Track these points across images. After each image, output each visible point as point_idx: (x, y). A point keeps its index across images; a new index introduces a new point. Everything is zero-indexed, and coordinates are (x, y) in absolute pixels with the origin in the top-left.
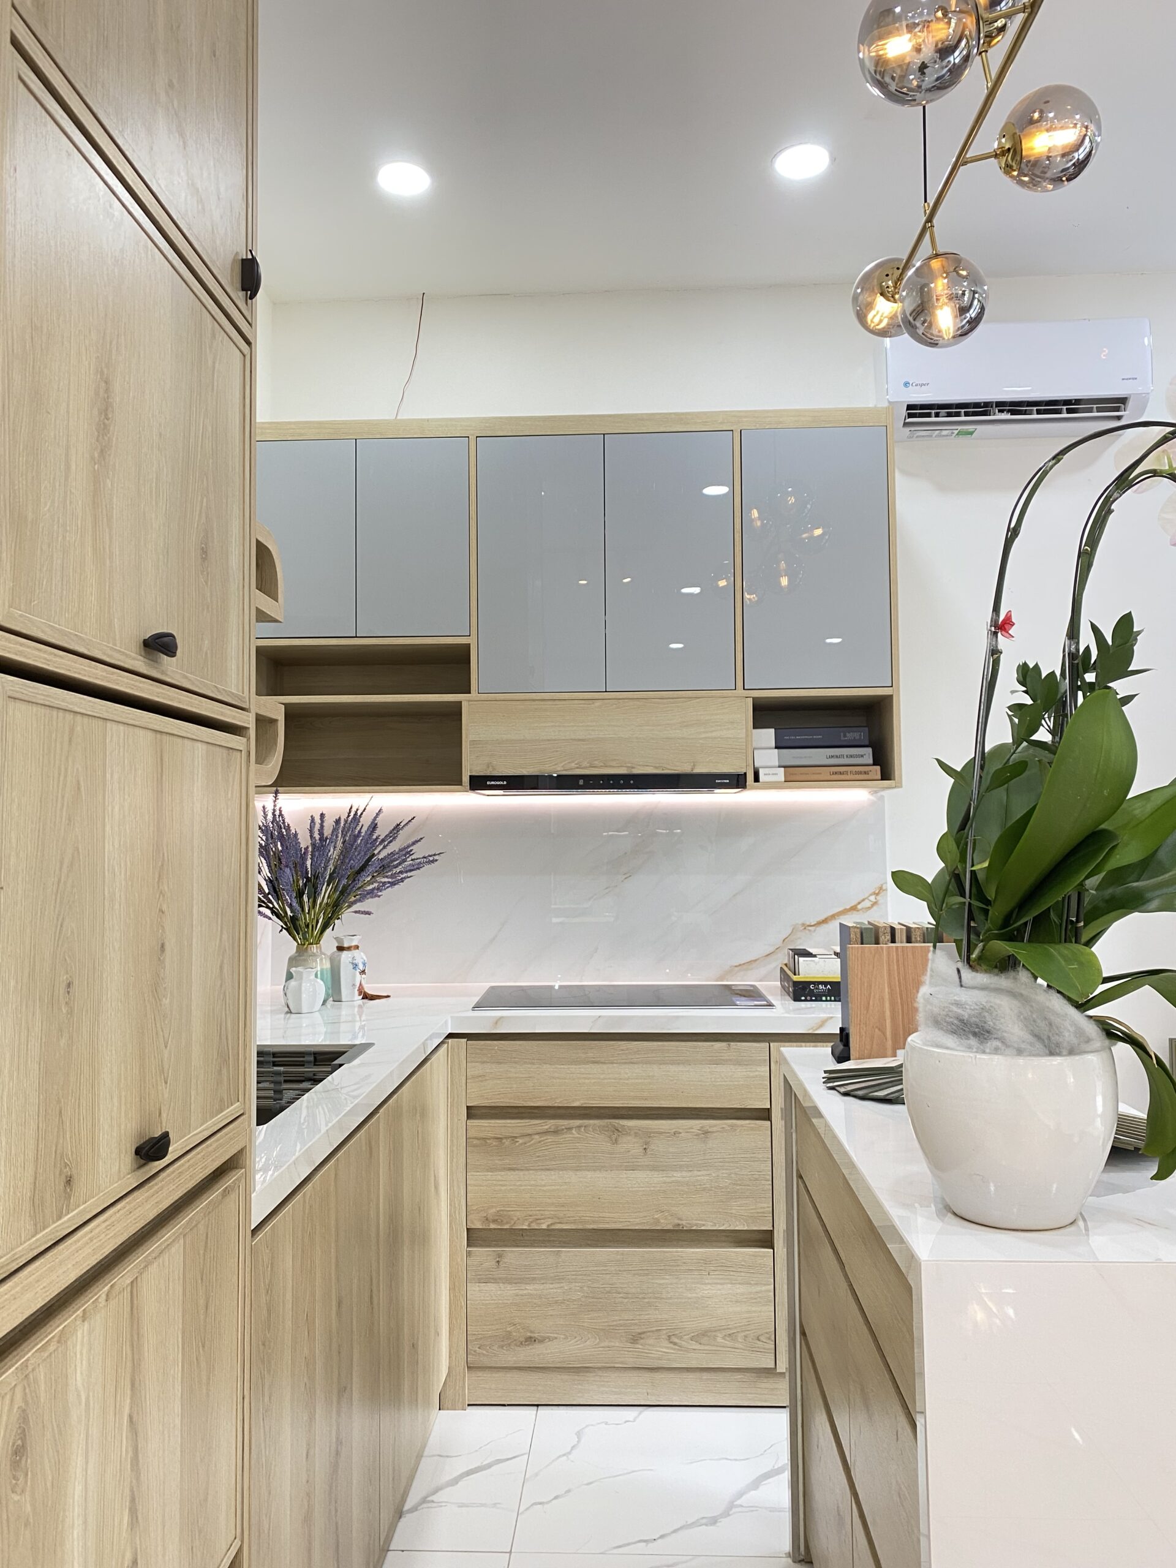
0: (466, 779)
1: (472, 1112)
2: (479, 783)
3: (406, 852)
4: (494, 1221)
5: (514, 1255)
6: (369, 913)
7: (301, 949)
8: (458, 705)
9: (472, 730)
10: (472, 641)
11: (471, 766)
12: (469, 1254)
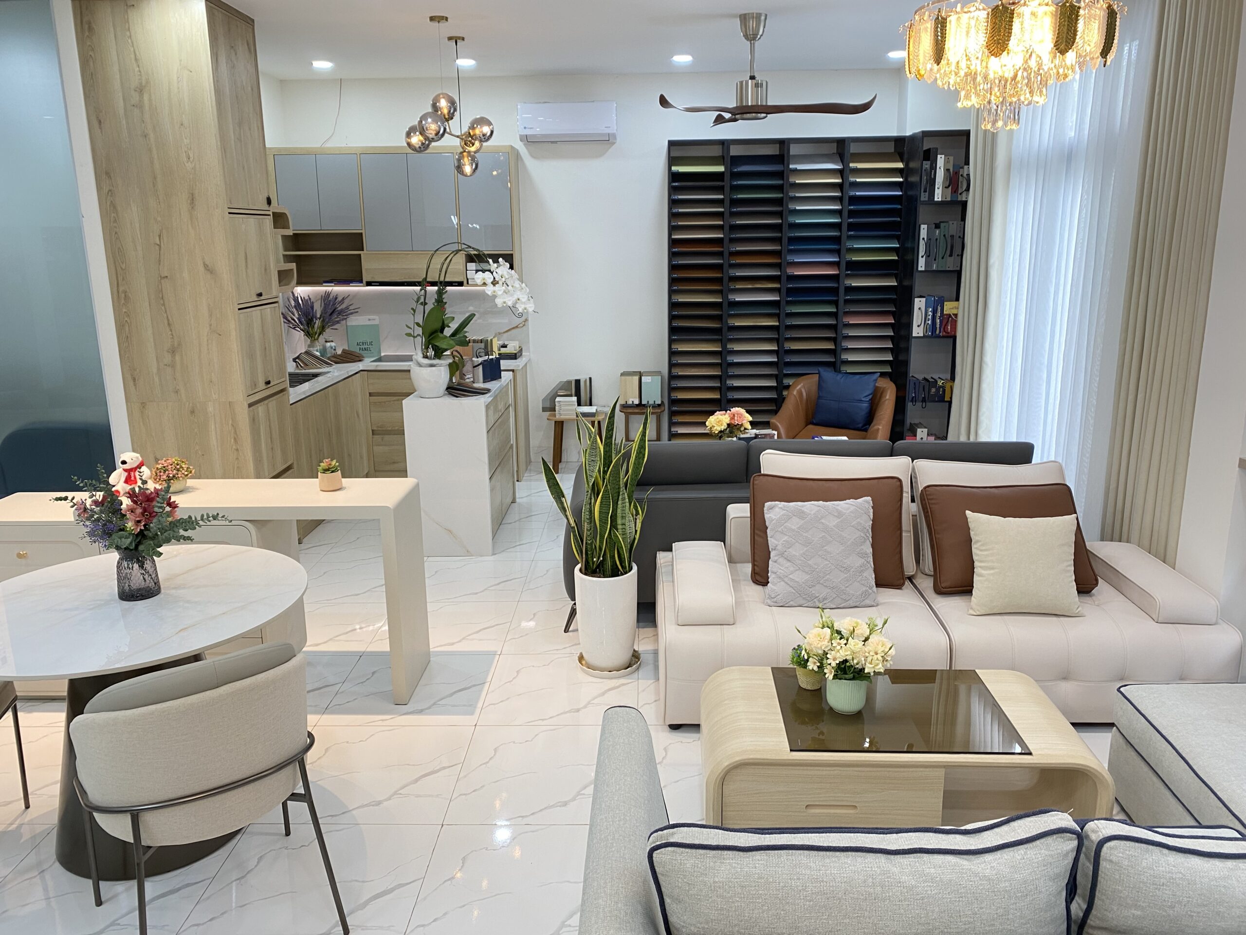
0: (364, 282)
1: (371, 394)
2: (369, 284)
3: (347, 308)
4: (380, 427)
5: (387, 437)
6: (336, 329)
7: (312, 342)
8: (360, 255)
9: (365, 265)
10: (363, 231)
11: (365, 279)
12: (372, 438)
